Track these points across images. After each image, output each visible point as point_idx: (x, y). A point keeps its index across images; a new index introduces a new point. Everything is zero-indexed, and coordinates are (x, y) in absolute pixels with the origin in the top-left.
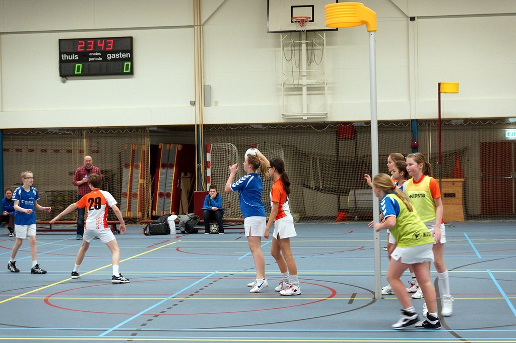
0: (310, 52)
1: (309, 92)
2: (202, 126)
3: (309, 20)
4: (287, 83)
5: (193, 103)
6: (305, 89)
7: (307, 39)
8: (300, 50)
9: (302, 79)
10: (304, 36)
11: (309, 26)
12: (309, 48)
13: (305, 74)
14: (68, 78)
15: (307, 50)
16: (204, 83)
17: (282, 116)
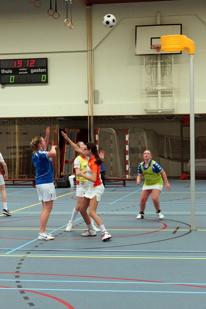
0: (163, 68)
1: (163, 95)
2: (93, 117)
4: (148, 89)
5: (87, 102)
6: (159, 93)
7: (161, 60)
8: (157, 67)
9: (158, 86)
10: (159, 58)
12: (163, 65)
13: (160, 83)
14: (6, 85)
15: (161, 67)
16: (94, 89)
17: (145, 111)
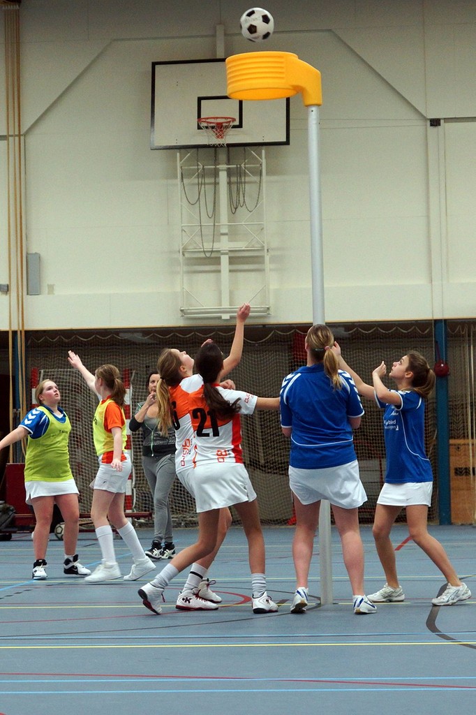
0: (234, 187)
1: (234, 267)
2: (23, 334)
3: (232, 124)
4: (191, 248)
5: (5, 289)
6: (225, 260)
7: (228, 162)
8: (216, 184)
9: (219, 241)
10: (222, 156)
11: (233, 137)
12: (234, 179)
13: (224, 230)
15: (229, 183)
16: (27, 249)
17: (180, 314)
